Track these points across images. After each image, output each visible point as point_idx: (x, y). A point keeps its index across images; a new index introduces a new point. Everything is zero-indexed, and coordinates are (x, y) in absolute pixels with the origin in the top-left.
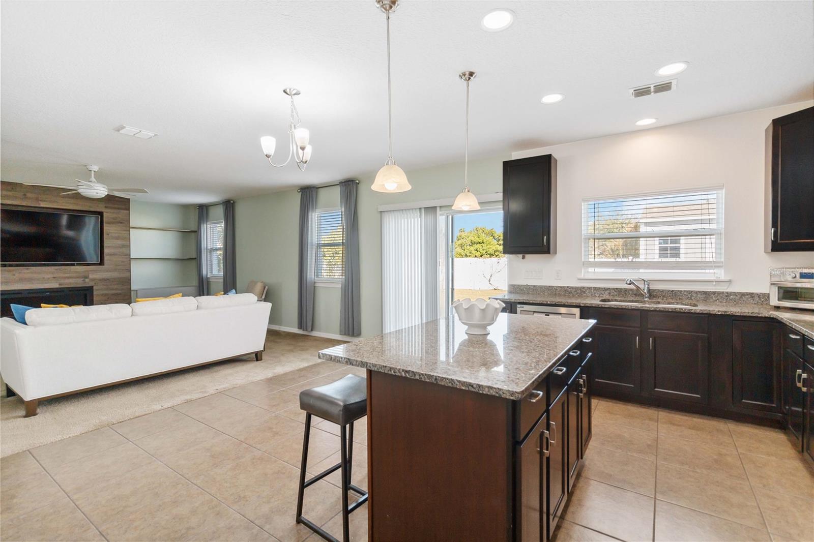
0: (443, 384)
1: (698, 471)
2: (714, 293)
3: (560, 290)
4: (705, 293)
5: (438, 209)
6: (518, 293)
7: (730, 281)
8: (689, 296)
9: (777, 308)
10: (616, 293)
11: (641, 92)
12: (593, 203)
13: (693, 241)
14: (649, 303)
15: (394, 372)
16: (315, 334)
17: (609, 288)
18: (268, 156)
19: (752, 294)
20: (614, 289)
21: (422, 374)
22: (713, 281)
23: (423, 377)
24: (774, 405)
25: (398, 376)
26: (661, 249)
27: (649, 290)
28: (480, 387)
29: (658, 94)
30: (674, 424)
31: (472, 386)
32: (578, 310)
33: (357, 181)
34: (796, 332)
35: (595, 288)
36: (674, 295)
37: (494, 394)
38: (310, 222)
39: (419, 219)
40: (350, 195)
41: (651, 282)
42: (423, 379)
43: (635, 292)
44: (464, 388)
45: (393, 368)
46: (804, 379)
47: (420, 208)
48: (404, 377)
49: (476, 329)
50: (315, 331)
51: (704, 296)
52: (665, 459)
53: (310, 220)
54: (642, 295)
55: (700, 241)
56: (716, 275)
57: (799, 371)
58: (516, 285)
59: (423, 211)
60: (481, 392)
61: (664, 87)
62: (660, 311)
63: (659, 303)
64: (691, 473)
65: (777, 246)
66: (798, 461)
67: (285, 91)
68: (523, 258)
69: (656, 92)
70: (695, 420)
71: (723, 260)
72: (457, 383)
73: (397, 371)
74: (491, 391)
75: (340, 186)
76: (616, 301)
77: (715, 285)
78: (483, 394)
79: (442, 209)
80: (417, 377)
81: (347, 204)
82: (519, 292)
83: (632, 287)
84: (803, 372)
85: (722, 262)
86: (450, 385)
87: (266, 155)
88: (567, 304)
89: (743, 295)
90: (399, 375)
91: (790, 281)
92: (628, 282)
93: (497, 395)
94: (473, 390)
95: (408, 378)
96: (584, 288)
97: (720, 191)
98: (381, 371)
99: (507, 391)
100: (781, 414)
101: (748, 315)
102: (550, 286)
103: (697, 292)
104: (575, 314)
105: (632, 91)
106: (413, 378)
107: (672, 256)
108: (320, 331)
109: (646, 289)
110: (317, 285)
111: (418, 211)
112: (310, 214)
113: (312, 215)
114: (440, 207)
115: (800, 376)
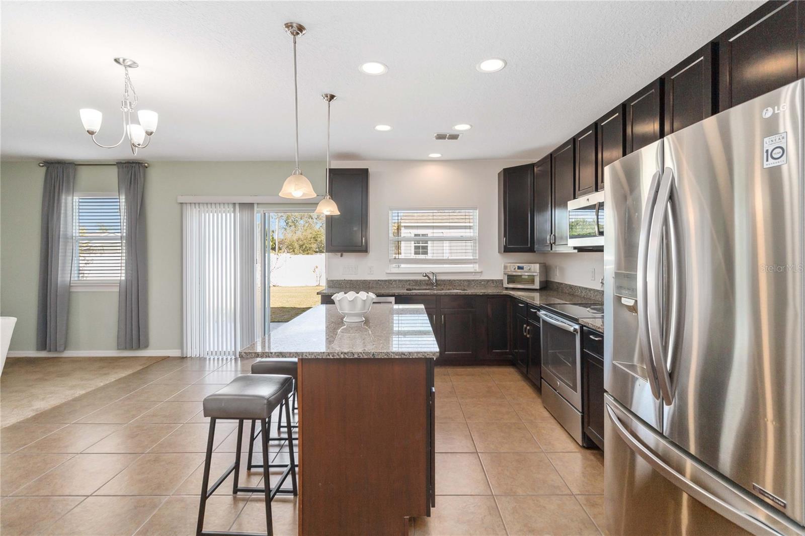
0: (380, 357)
1: (481, 400)
2: (473, 280)
3: (373, 283)
4: (469, 281)
5: (255, 206)
6: (336, 288)
7: (481, 272)
8: (460, 283)
9: (507, 289)
10: (414, 284)
11: (441, 137)
12: (397, 212)
13: (460, 244)
14: (437, 290)
15: (333, 356)
16: (68, 354)
17: (409, 280)
18: (91, 133)
19: (493, 280)
20: (412, 280)
21: (361, 353)
22: (472, 273)
23: (361, 356)
24: (508, 351)
25: (337, 359)
26: (416, 248)
27: (436, 280)
28: (410, 354)
29: (450, 140)
30: (458, 375)
31: (404, 354)
32: (394, 298)
33: (146, 165)
34: (522, 302)
35: (400, 280)
36: (451, 283)
37: (421, 356)
38: (63, 208)
39: (233, 214)
40: (135, 179)
41: (437, 274)
42: (362, 357)
43: (427, 282)
44: (397, 357)
45: (331, 353)
46: (528, 330)
47: (234, 204)
48: (344, 358)
49: (355, 318)
50: (67, 350)
51: (468, 283)
52: (463, 398)
53: (63, 205)
54: (432, 284)
55: (464, 244)
56: (475, 269)
57: (525, 326)
58: (335, 280)
59: (237, 207)
60: (411, 357)
61: (454, 137)
62: (449, 295)
63: (443, 289)
64: (478, 402)
65: (507, 250)
66: (523, 382)
67: (117, 61)
68: (341, 256)
69: (449, 139)
70: (469, 369)
71: (477, 258)
72: (391, 354)
73: (335, 354)
74: (419, 355)
75: (118, 168)
76: (415, 289)
77: (474, 275)
78: (413, 358)
79: (260, 206)
80: (356, 356)
81: (130, 189)
82: (337, 286)
83: (426, 278)
84: (527, 326)
85: (477, 259)
86: (386, 357)
87: (88, 131)
88: (385, 294)
89: (488, 281)
90: (338, 357)
91: (513, 270)
92: (424, 275)
93: (423, 357)
94: (405, 357)
95: (347, 359)
96: (391, 280)
97: (475, 211)
98: (319, 357)
99: (430, 352)
100: (512, 355)
101: (495, 294)
102: (364, 280)
103: (464, 280)
104: (391, 302)
105: (436, 135)
106: (351, 357)
107: (422, 254)
108: (77, 348)
109: (434, 279)
110: (73, 290)
111: (231, 206)
112: (63, 197)
113: (66, 200)
114: (258, 204)
115: (526, 328)
